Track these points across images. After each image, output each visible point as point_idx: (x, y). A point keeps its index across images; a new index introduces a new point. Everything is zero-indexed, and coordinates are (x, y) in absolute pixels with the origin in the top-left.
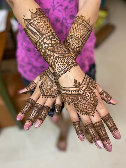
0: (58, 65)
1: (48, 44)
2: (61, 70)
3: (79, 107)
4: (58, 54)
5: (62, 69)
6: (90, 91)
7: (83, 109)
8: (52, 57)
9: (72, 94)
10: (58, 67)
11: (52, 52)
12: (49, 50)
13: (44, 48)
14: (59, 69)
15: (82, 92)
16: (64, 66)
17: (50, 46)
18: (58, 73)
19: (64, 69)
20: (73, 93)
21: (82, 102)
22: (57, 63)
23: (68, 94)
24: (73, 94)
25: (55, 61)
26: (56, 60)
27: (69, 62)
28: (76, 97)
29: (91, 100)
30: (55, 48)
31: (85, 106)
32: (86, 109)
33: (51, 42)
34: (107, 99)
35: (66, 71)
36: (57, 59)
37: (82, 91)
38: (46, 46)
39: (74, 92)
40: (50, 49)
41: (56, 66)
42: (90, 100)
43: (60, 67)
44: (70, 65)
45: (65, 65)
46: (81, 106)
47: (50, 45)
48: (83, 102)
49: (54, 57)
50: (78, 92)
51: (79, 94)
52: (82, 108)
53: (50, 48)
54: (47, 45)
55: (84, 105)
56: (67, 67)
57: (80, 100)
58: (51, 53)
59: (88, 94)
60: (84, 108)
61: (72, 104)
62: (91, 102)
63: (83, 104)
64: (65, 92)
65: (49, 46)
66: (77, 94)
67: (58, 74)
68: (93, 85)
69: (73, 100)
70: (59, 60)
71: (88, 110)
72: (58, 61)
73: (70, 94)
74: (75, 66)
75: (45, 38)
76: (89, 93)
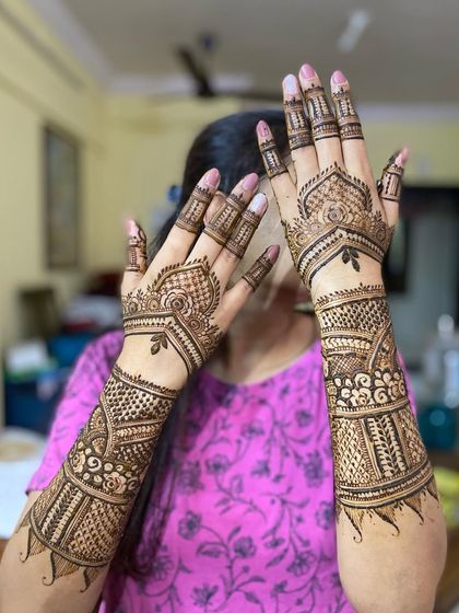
0: (137, 407)
1: (87, 457)
2: (148, 395)
3: (208, 302)
4: (106, 422)
5: (144, 395)
6: (155, 303)
7: (206, 290)
8: (122, 433)
9: (190, 338)
10: (144, 406)
11: (107, 438)
12: (103, 449)
13: (100, 466)
14: (148, 400)
15: (168, 320)
16: (135, 393)
17: (93, 450)
18: (158, 399)
19: (141, 390)
20: (185, 338)
21: (191, 304)
22: (134, 413)
23: (195, 345)
24: (187, 334)
25: (131, 419)
26: (126, 418)
27: (119, 388)
28: (189, 324)
29: (172, 288)
30: (93, 436)
31: (197, 291)
32: (201, 282)
33: (81, 450)
34: (136, 246)
35: (142, 382)
36: (123, 419)
37: (166, 322)
38: (95, 462)
39: (182, 335)
40: (101, 448)
41: (142, 412)
42: (174, 290)
43: (141, 402)
44: (124, 383)
45: (130, 394)
46: (202, 298)
47: (88, 451)
48: (190, 300)
49: (121, 429)
50: (176, 327)
51: (178, 323)
52: (204, 294)
53: (97, 450)
54: (91, 460)
55: (195, 294)
56: (133, 387)
57: (190, 311)
58: (110, 441)
59: (162, 302)
60: (203, 289)
61: (212, 323)
62: (175, 284)
63: (193, 298)
64: (195, 355)
65: (94, 454)
66: (181, 326)
67: (161, 397)
68: (136, 305)
69: (200, 324)
70: (124, 413)
71: (200, 276)
72: (127, 414)
73: (192, 342)
74: (119, 370)
75: (72, 471)
76: (159, 302)
